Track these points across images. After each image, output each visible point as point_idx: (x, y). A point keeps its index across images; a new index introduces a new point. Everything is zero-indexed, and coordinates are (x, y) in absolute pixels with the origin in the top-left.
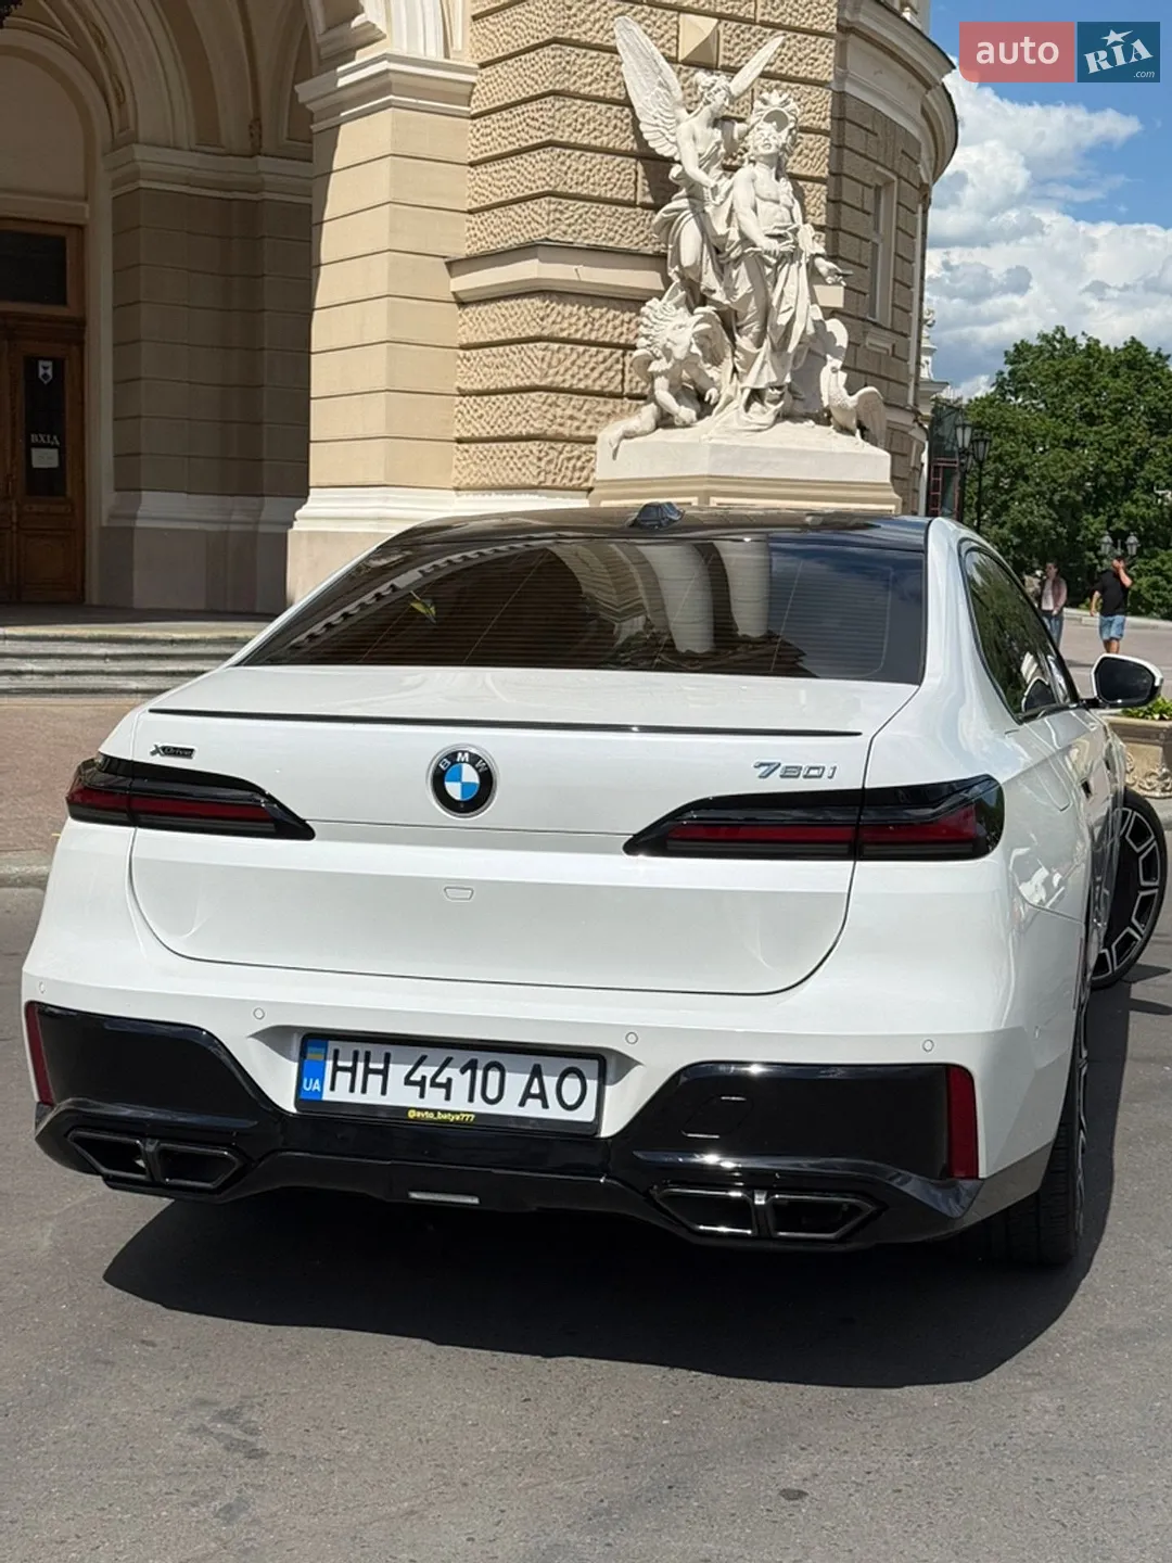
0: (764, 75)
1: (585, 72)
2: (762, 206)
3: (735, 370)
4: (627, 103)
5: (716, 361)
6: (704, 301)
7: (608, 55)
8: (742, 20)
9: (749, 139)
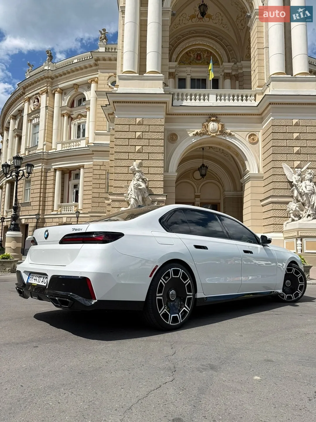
0: (307, 168)
1: (278, 171)
2: (307, 187)
3: (305, 212)
4: (285, 175)
6: (300, 202)
7: (281, 169)
8: (305, 161)
9: (305, 177)
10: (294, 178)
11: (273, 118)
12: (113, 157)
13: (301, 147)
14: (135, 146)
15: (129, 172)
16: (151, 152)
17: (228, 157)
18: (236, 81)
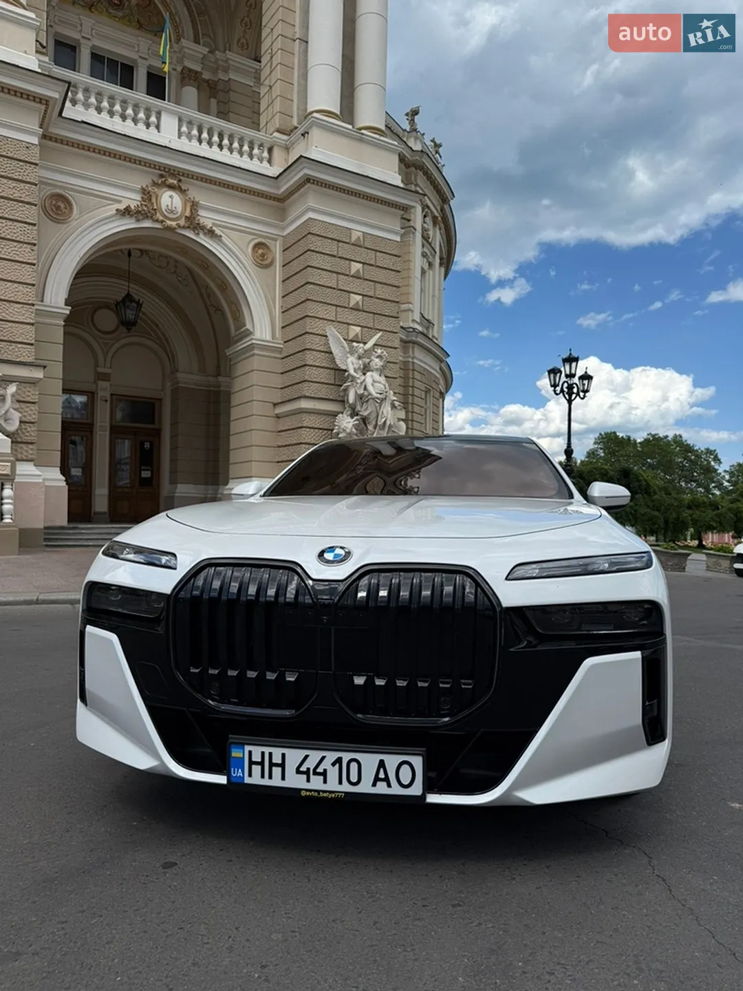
0: (375, 345)
1: (317, 343)
2: (375, 384)
4: (331, 353)
6: (357, 415)
7: (324, 338)
8: (370, 328)
9: (371, 363)
10: (351, 364)
11: (312, 216)
13: (364, 296)
18: (210, 98)
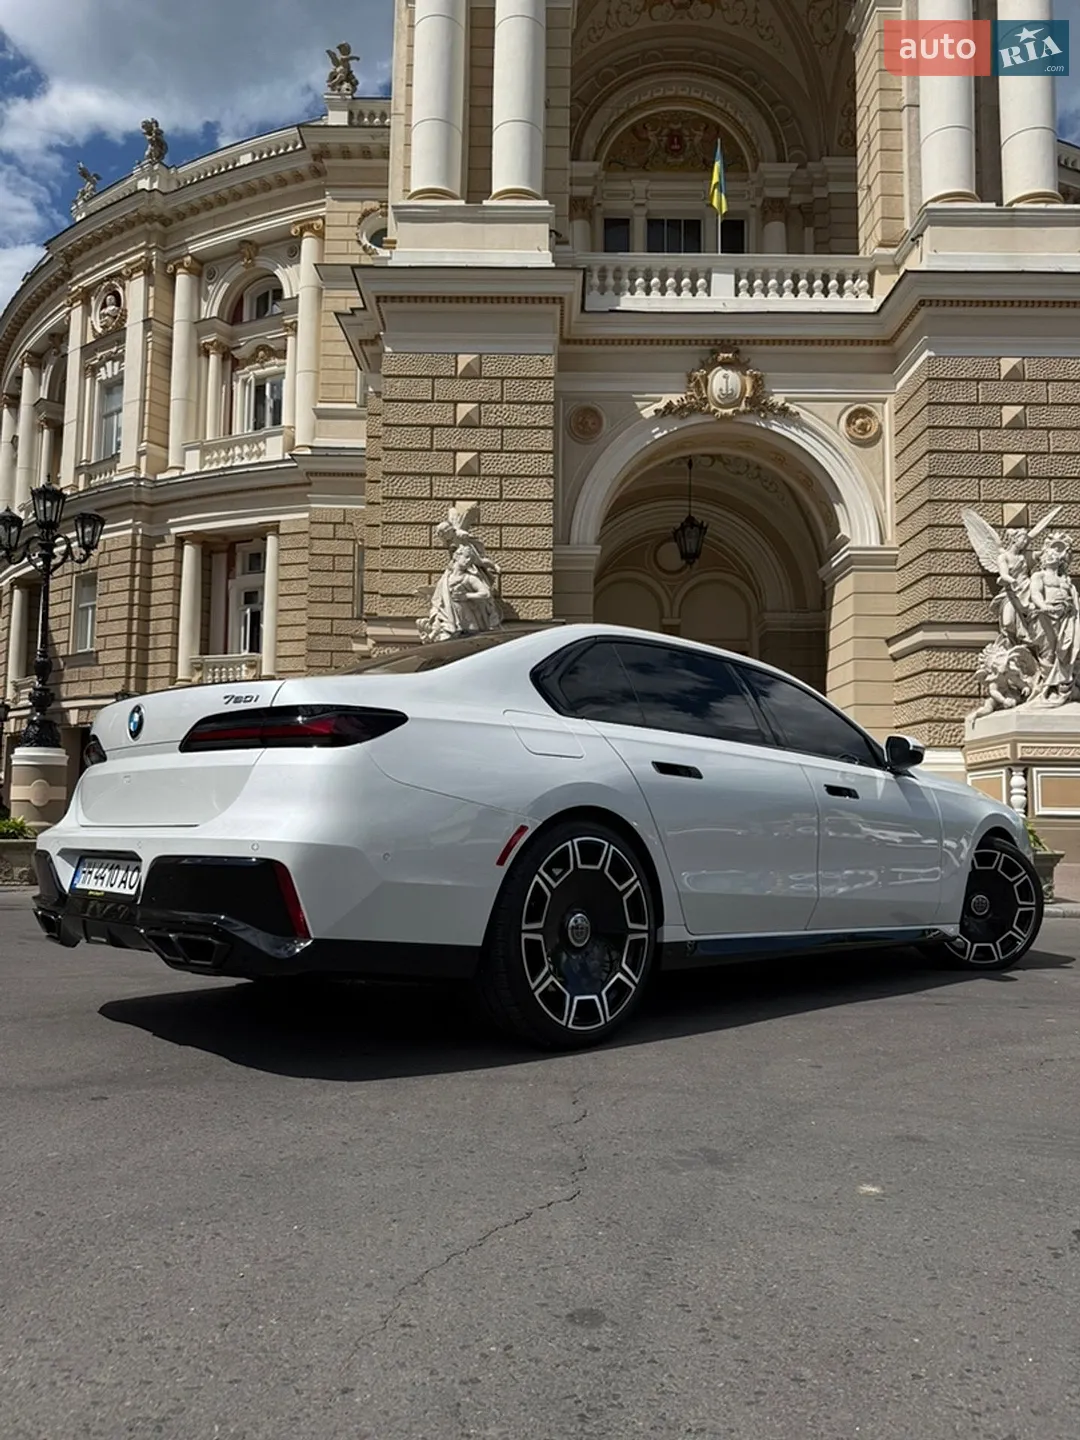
0: (1048, 527)
1: (948, 538)
2: (1048, 590)
3: (1041, 678)
4: (973, 551)
5: (1031, 673)
7: (959, 529)
8: (1042, 502)
9: (1042, 558)
11: (932, 354)
12: (376, 493)
13: (1027, 454)
14: (455, 451)
15: (434, 545)
16: (511, 473)
17: (776, 491)
18: (804, 228)
